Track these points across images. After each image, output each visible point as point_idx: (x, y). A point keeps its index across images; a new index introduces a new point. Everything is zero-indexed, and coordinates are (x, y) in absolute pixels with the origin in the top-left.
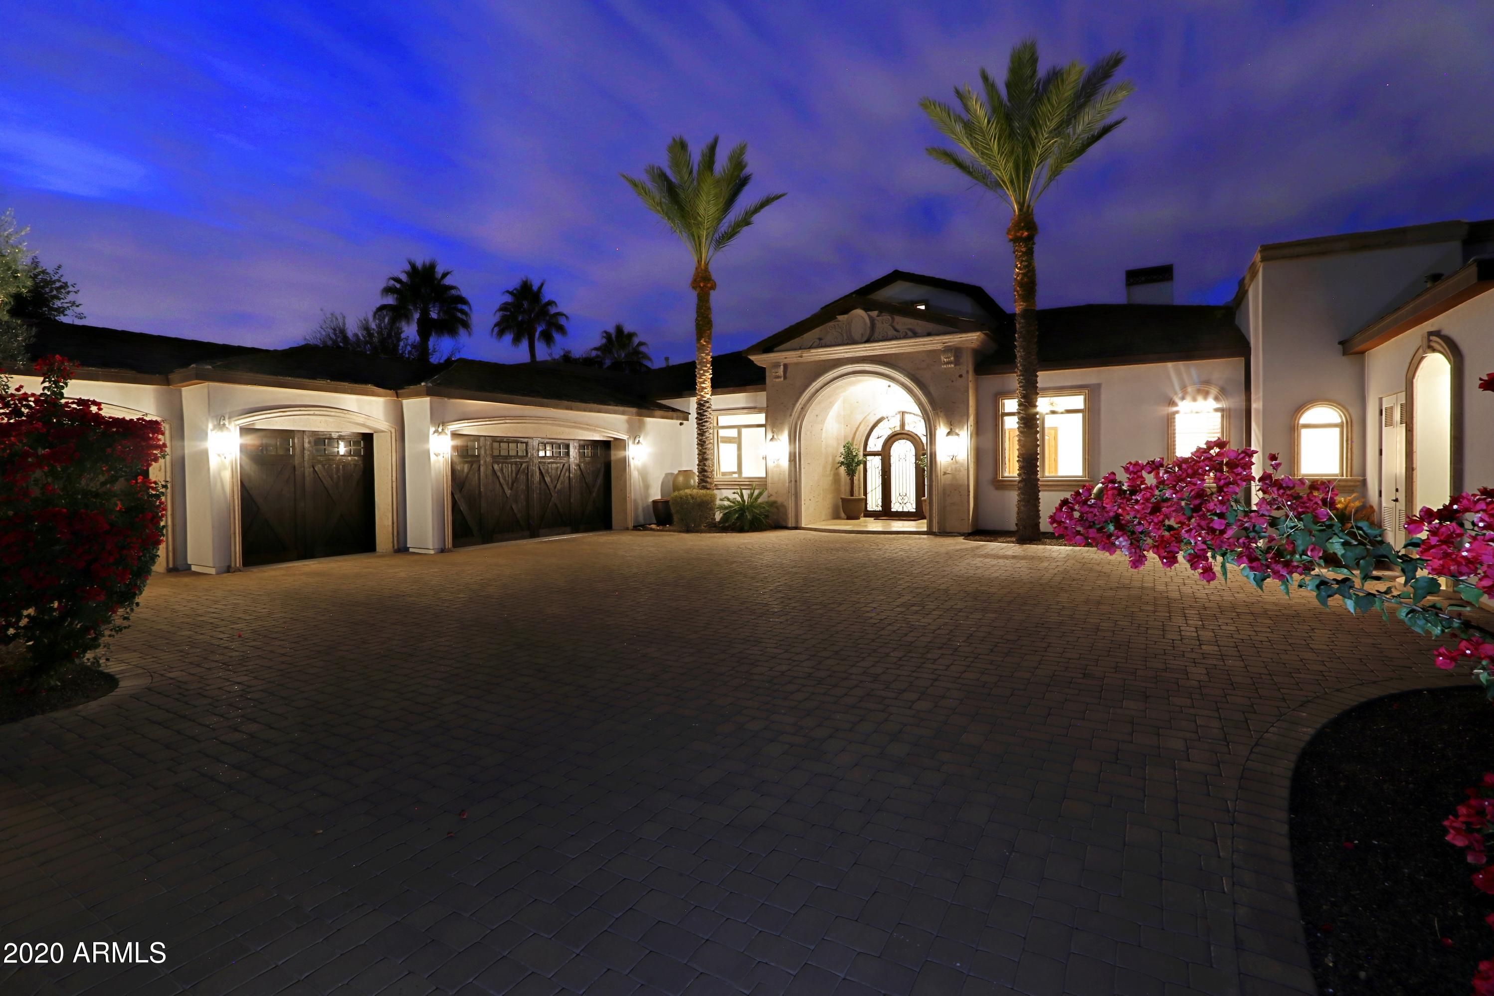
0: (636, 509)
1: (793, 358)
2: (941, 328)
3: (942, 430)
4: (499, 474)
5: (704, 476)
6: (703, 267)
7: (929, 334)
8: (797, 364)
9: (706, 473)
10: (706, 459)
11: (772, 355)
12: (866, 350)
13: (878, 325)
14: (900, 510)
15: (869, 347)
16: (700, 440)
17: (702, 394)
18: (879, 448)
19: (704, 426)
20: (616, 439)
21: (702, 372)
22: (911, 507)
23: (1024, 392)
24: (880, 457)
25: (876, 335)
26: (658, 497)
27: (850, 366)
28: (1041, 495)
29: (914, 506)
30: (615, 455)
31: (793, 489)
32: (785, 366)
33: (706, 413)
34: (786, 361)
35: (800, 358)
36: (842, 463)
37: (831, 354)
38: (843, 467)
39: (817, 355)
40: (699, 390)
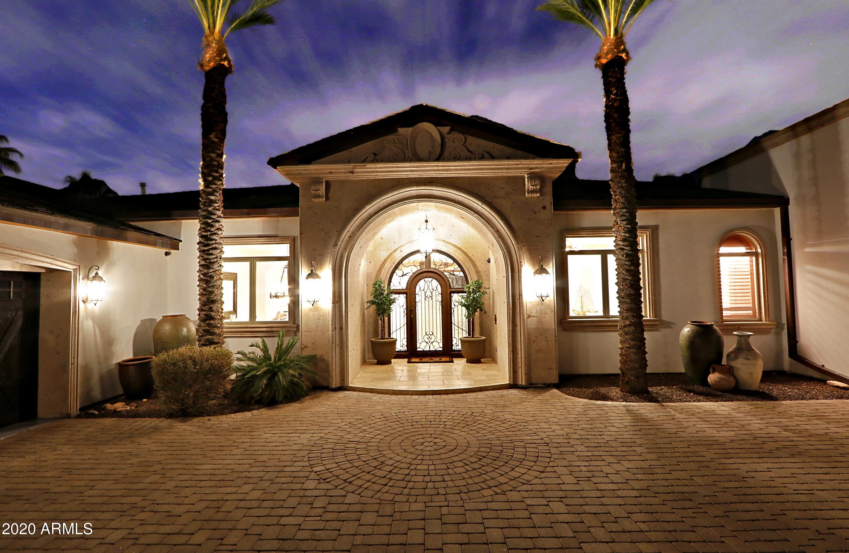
0: (87, 378)
1: (341, 173)
3: (527, 268)
5: (209, 325)
7: (508, 158)
8: (342, 182)
9: (212, 322)
10: (214, 302)
11: (312, 168)
13: (449, 144)
14: (427, 349)
16: (204, 275)
17: (210, 209)
18: (404, 286)
19: (212, 254)
20: (52, 271)
21: (210, 179)
22: (438, 346)
23: (629, 226)
24: (405, 295)
25: (446, 154)
26: (130, 356)
29: (441, 345)
31: (337, 338)
33: (214, 237)
34: (330, 177)
35: (351, 175)
36: (373, 303)
37: (392, 172)
38: (374, 307)
39: (373, 172)
40: (204, 204)
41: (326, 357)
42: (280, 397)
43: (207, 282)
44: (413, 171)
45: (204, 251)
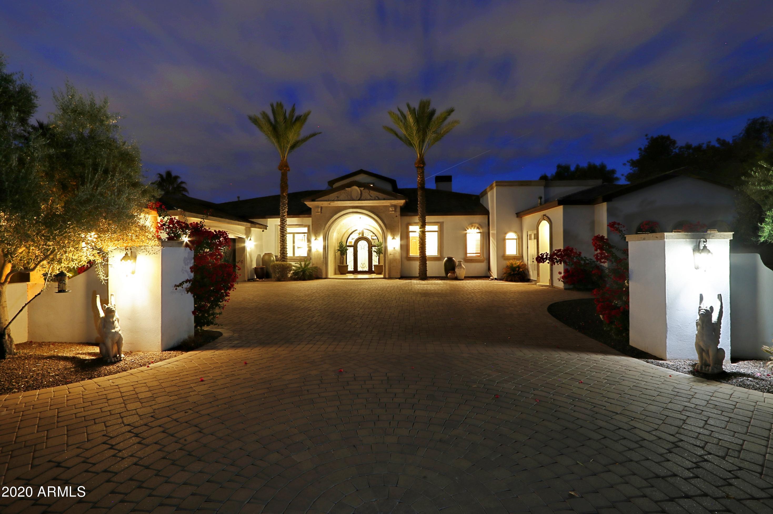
0: (248, 270)
1: (326, 204)
2: (388, 197)
3: (389, 237)
6: (285, 161)
7: (384, 199)
8: (326, 207)
9: (284, 254)
10: (284, 249)
11: (316, 203)
12: (359, 204)
13: (363, 193)
14: (362, 270)
15: (360, 202)
16: (282, 239)
19: (284, 233)
20: (239, 238)
22: (366, 269)
25: (362, 198)
26: (255, 266)
27: (352, 210)
28: (427, 262)
30: (238, 245)
31: (325, 261)
34: (322, 206)
35: (329, 205)
36: (339, 250)
37: (343, 204)
38: (339, 252)
39: (337, 204)
40: (282, 216)
41: (321, 268)
42: (307, 278)
43: (283, 242)
44: (351, 204)
45: (282, 232)
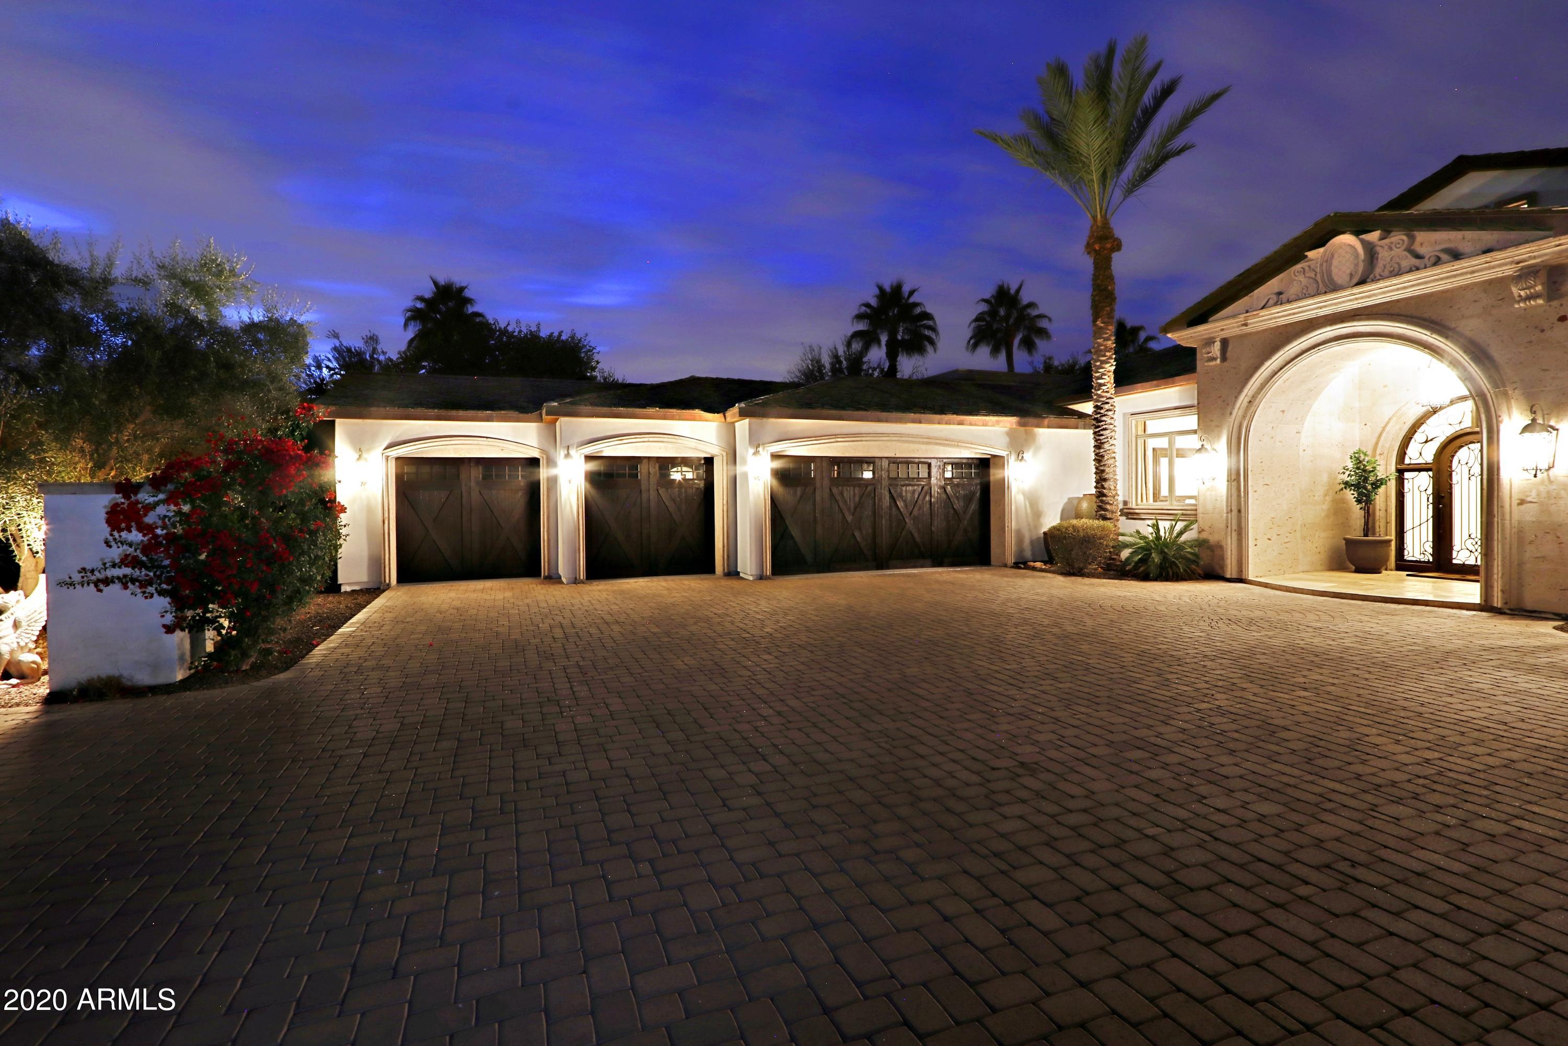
0: (1020, 541)
1: (1233, 327)
3: (1515, 422)
4: (838, 498)
5: (1102, 501)
6: (1099, 224)
7: (1485, 253)
8: (1242, 337)
9: (1104, 498)
10: (1105, 480)
11: (1201, 329)
12: (1356, 299)
13: (1382, 253)
14: (1472, 562)
15: (1360, 293)
16: (1097, 455)
17: (1099, 392)
18: (1428, 456)
19: (1102, 435)
20: (994, 456)
21: (1098, 364)
24: (1431, 473)
25: (1377, 271)
27: (1329, 328)
30: (995, 474)
31: (1234, 522)
32: (1225, 343)
33: (1104, 418)
34: (1225, 334)
35: (1244, 327)
36: (1346, 483)
37: (1294, 314)
38: (1349, 490)
39: (1271, 319)
40: (1095, 388)
41: (1220, 543)
42: (1153, 574)
43: (1101, 461)
44: (1321, 308)
